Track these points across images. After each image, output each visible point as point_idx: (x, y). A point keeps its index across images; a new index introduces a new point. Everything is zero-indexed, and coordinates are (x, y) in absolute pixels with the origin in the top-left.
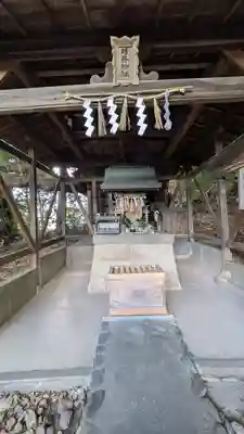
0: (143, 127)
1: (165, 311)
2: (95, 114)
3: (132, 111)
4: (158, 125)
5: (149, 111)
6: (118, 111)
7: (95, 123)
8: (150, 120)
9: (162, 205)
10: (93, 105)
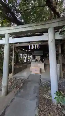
0: (36, 48)
1: (39, 73)
2: (30, 47)
3: (35, 46)
4: (38, 48)
5: (37, 46)
6: (33, 46)
7: (30, 48)
8: (37, 47)
9: (45, 58)
10: (30, 46)
